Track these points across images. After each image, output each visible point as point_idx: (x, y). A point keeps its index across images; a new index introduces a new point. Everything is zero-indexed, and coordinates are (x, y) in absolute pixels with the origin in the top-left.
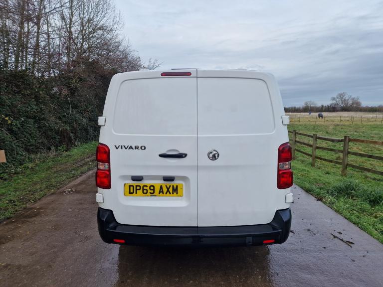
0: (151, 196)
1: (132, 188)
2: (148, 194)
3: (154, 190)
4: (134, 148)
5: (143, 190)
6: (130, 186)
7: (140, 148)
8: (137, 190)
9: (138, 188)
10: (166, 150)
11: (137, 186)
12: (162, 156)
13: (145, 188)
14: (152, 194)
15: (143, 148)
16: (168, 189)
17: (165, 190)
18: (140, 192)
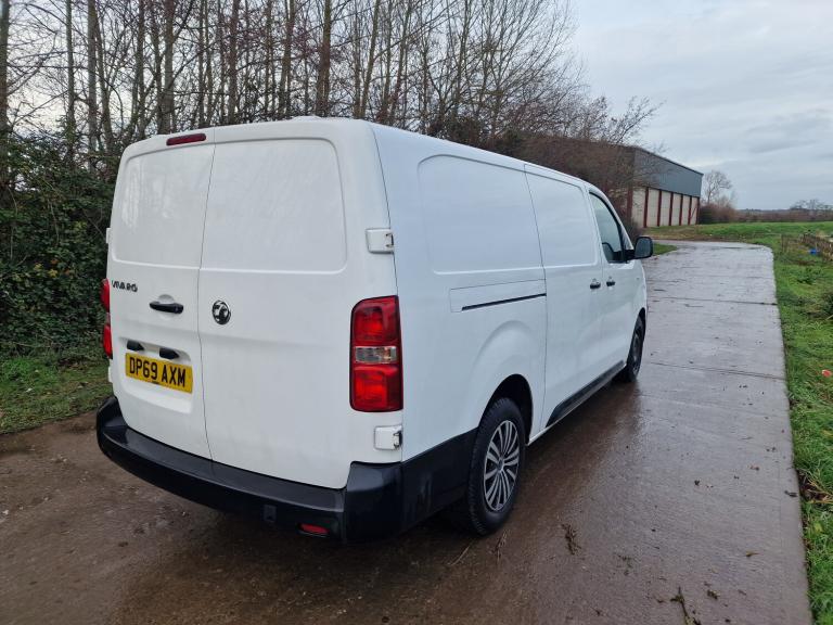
0: (153, 383)
1: (132, 362)
2: (150, 378)
3: (155, 371)
5: (145, 369)
6: (130, 357)
8: (138, 366)
9: (139, 364)
10: (159, 295)
11: (138, 360)
12: (155, 306)
13: (147, 366)
14: (154, 380)
16: (173, 373)
17: (169, 375)
18: (141, 371)
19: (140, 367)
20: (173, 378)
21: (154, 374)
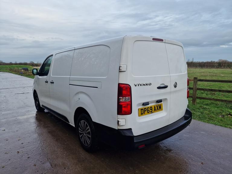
0: (151, 113)
1: (142, 110)
2: (150, 112)
3: (152, 109)
4: (145, 84)
5: (148, 110)
6: (141, 110)
7: (148, 85)
8: (145, 111)
9: (145, 110)
10: (160, 84)
11: (144, 109)
12: (159, 88)
13: (148, 109)
14: (152, 112)
15: (150, 84)
16: (157, 107)
17: (156, 108)
18: (146, 112)
19: (146, 111)
20: (158, 109)
21: (151, 111)
